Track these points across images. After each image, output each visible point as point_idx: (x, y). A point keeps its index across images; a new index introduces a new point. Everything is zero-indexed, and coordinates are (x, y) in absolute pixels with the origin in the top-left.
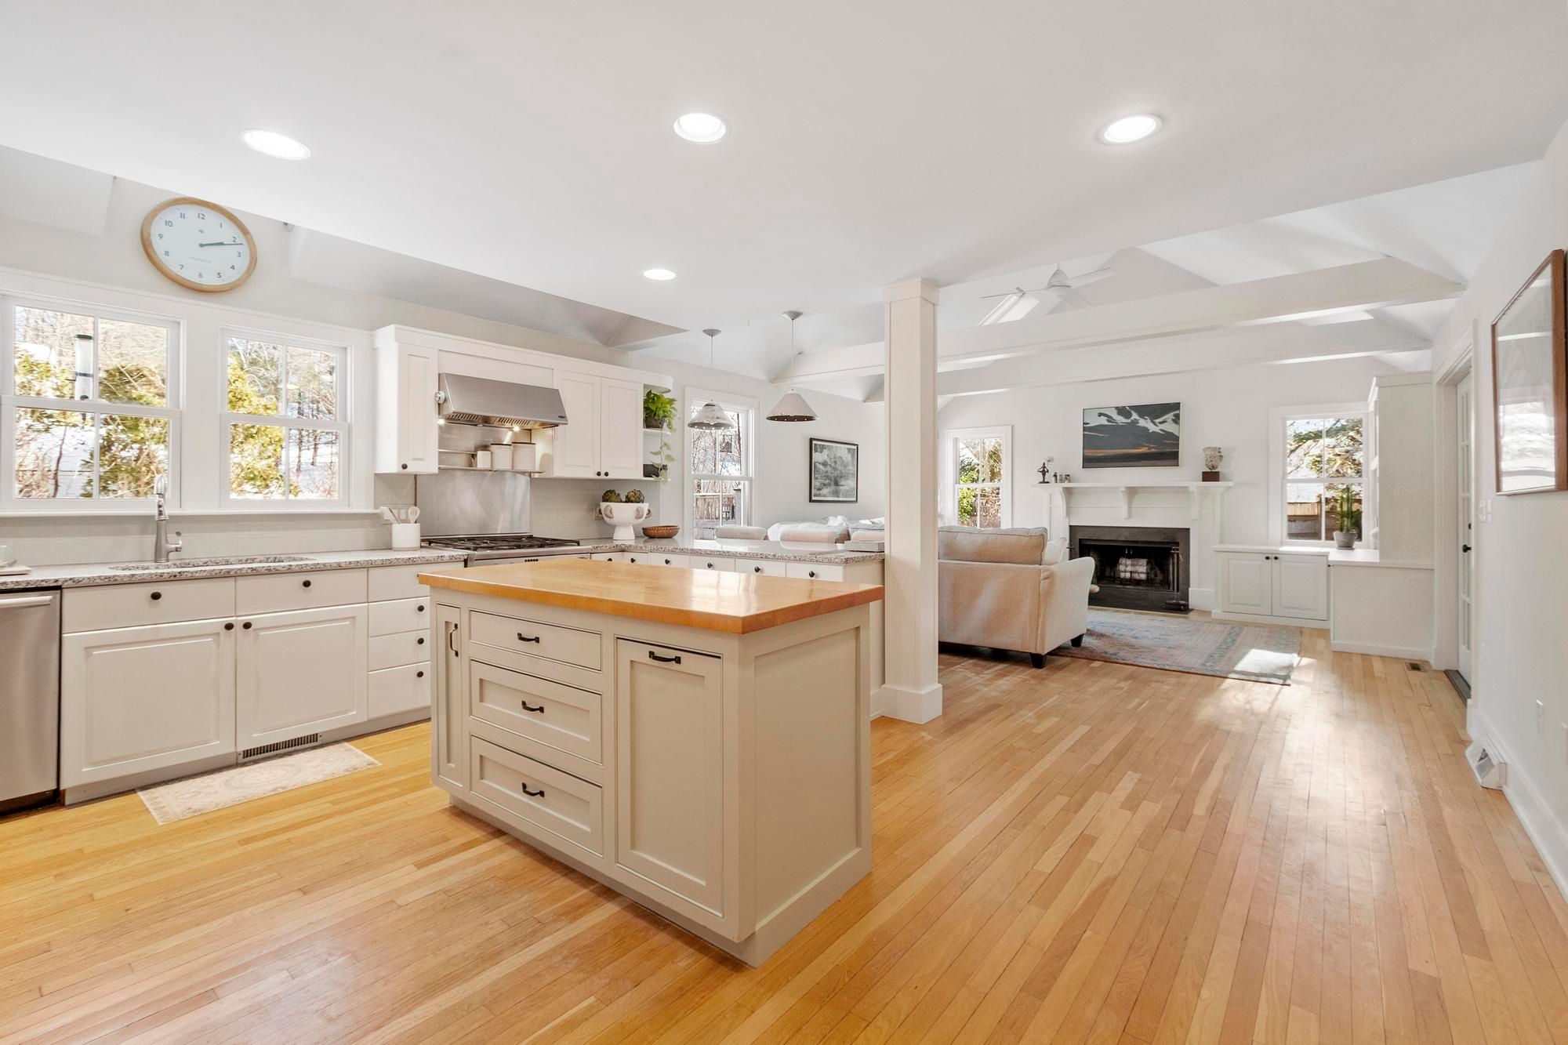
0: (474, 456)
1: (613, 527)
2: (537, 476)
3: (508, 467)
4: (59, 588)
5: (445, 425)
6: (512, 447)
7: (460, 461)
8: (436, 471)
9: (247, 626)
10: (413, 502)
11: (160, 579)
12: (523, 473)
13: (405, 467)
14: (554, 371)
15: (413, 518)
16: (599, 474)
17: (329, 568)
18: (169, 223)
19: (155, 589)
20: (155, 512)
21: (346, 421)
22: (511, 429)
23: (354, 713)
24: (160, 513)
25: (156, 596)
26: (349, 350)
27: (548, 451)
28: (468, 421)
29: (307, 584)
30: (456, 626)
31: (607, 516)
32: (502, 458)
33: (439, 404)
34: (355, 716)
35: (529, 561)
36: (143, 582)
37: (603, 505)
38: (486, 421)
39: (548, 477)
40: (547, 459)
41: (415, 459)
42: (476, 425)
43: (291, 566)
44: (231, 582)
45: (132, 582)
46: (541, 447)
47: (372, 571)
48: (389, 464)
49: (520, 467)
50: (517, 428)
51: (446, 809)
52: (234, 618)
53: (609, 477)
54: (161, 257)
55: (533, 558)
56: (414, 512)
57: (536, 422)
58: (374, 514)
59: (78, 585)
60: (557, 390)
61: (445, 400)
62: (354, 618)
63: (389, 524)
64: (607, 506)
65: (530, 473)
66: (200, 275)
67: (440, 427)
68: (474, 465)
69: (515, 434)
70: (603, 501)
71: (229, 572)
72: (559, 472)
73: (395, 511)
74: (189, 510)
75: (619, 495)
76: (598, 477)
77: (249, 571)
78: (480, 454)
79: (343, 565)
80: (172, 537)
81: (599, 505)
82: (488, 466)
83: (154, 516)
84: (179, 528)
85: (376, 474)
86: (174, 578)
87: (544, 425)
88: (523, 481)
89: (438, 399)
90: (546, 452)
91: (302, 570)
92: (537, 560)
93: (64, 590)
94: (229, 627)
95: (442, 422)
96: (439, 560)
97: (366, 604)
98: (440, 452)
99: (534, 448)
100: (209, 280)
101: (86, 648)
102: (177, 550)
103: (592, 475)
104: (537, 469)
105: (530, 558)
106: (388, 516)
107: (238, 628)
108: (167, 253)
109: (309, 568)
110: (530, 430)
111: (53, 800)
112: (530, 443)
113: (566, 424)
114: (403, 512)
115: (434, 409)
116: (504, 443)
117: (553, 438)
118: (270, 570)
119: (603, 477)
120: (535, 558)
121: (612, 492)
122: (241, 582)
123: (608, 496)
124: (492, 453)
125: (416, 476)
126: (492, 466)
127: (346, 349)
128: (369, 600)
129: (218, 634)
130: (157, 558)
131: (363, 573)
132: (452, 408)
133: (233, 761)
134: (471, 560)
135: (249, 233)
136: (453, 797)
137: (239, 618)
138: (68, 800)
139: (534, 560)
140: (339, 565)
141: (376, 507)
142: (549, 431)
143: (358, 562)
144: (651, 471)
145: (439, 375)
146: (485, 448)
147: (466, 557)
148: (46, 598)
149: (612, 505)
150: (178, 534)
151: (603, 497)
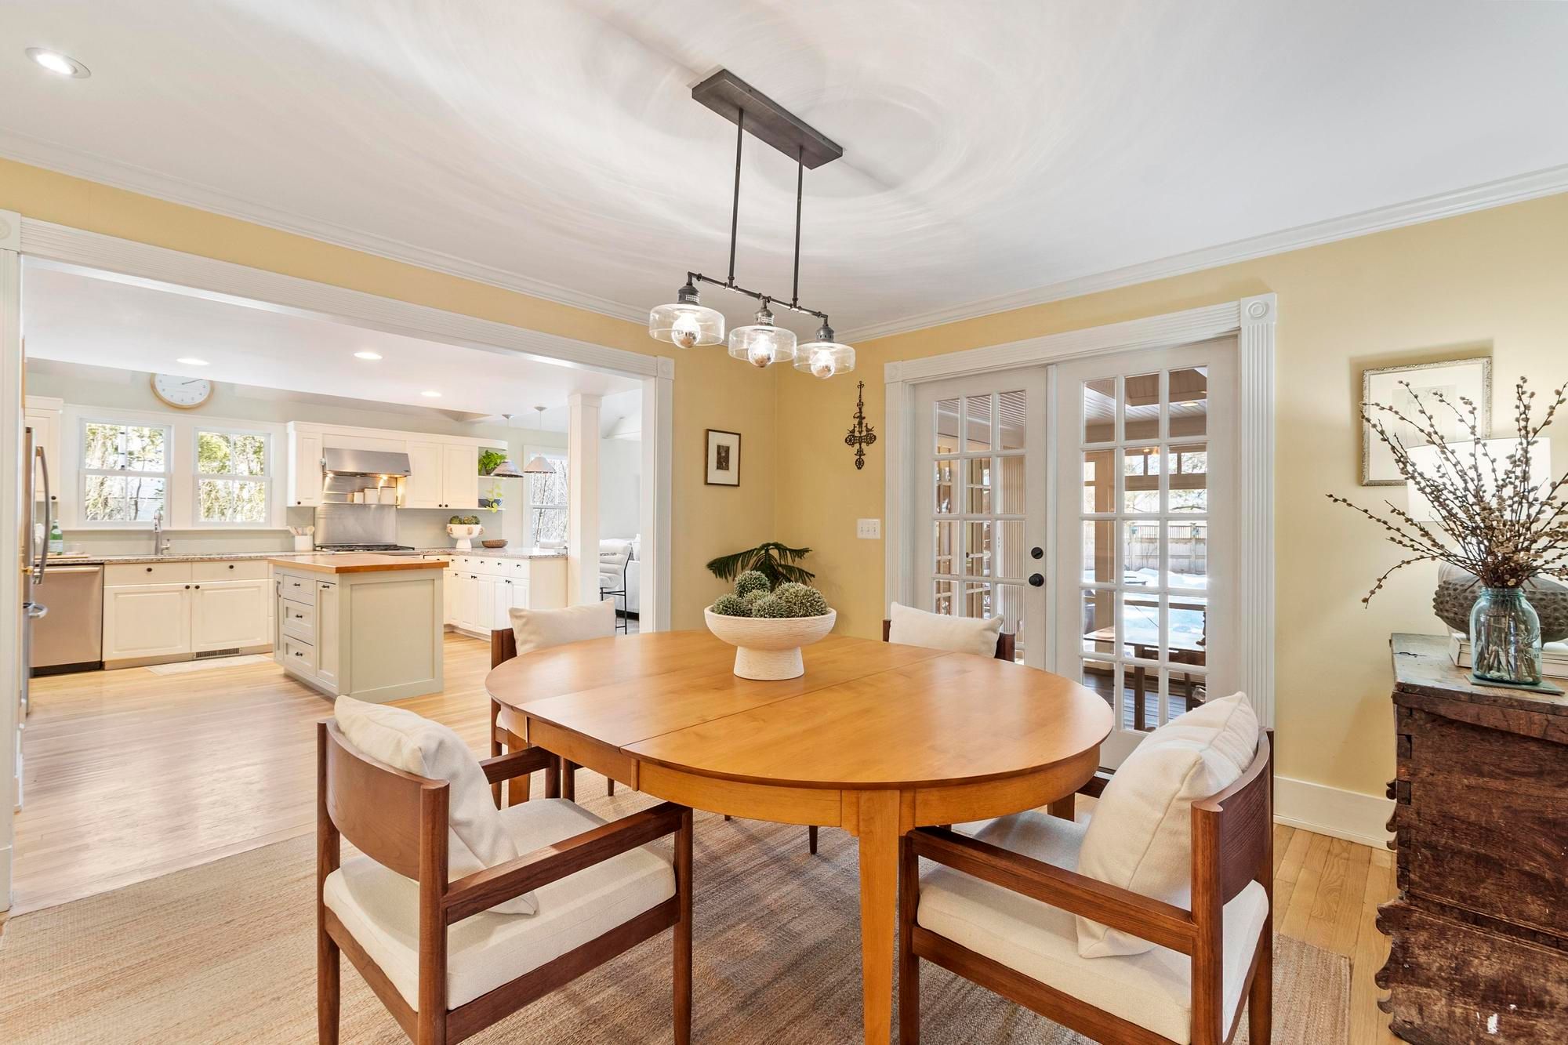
0: (352, 496)
1: (456, 540)
2: (400, 507)
3: (376, 502)
4: (102, 564)
5: (334, 478)
6: (381, 489)
7: (345, 499)
8: (326, 505)
9: (197, 587)
10: (312, 524)
11: (151, 562)
12: (388, 505)
13: (299, 503)
14: (406, 442)
15: (307, 533)
16: (441, 505)
17: (248, 558)
19: (149, 566)
20: (153, 528)
21: (270, 476)
22: (381, 478)
23: (259, 639)
24: (156, 529)
25: (149, 570)
26: (272, 435)
29: (231, 567)
31: (451, 533)
32: (372, 496)
33: (324, 466)
34: (260, 641)
36: (143, 563)
37: (449, 526)
38: (364, 475)
39: (408, 508)
40: (403, 497)
41: (306, 499)
43: (223, 557)
44: (188, 565)
45: (137, 562)
46: (401, 490)
48: (292, 503)
49: (387, 502)
50: (387, 478)
51: (281, 675)
52: (190, 583)
53: (448, 508)
54: (160, 393)
56: (307, 530)
57: (396, 473)
58: (286, 530)
59: (111, 563)
60: (407, 454)
61: (326, 464)
62: (260, 587)
63: (294, 537)
64: (452, 526)
65: (394, 506)
66: (181, 400)
67: (331, 478)
68: (352, 501)
69: (385, 481)
70: (449, 523)
71: (189, 560)
72: (410, 504)
73: (298, 529)
74: (174, 528)
75: (458, 519)
76: (441, 508)
77: (200, 559)
78: (357, 494)
79: (256, 557)
80: (164, 542)
81: (446, 526)
82: (362, 502)
83: (152, 531)
84: (168, 537)
85: (286, 507)
86: (159, 561)
87: (401, 475)
88: (390, 510)
89: (321, 463)
90: (406, 491)
91: (229, 559)
93: (105, 566)
94: (187, 587)
95: (332, 475)
97: (267, 580)
98: (330, 495)
99: (398, 489)
100: (188, 402)
101: (116, 594)
102: (167, 549)
103: (436, 506)
104: (400, 504)
106: (293, 531)
107: (192, 589)
108: (164, 390)
109: (236, 558)
110: (394, 478)
111: (99, 666)
112: (395, 486)
114: (301, 529)
115: (318, 468)
116: (376, 487)
117: (407, 483)
118: (211, 559)
119: (444, 507)
121: (456, 517)
122: (195, 565)
123: (455, 520)
124: (365, 494)
125: (315, 508)
126: (364, 502)
128: (269, 578)
129: (182, 591)
130: (156, 553)
132: (328, 468)
133: (190, 657)
136: (286, 669)
137: (193, 583)
138: (106, 667)
140: (250, 557)
141: (287, 526)
142: (404, 479)
143: (262, 556)
144: (483, 503)
145: (323, 449)
146: (361, 490)
148: (96, 568)
149: (456, 525)
150: (168, 540)
151: (450, 521)
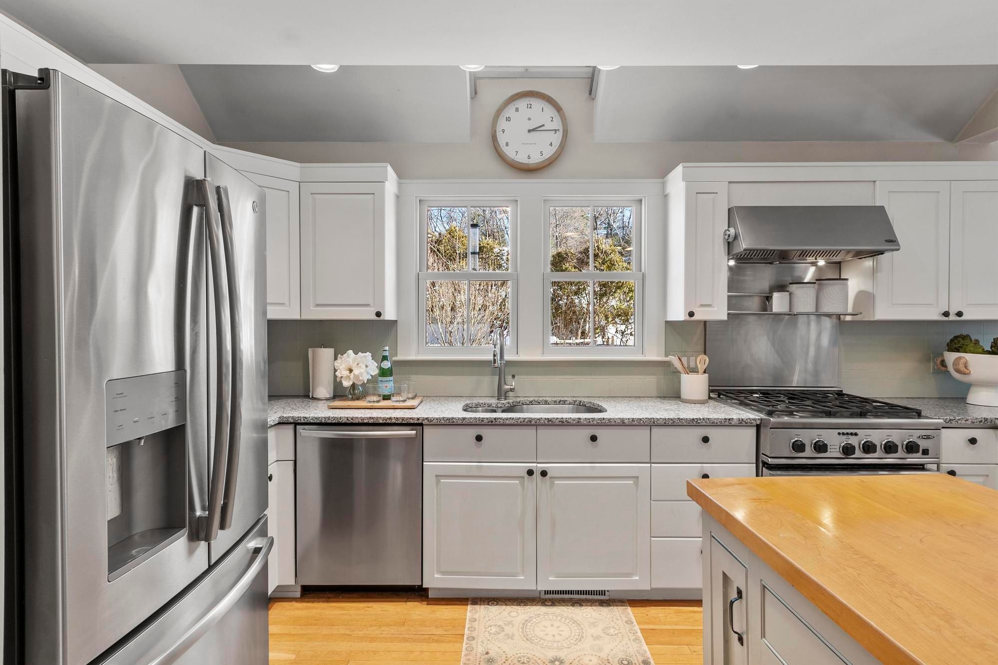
0: (769, 298)
1: (967, 387)
2: (848, 318)
3: (811, 308)
4: (421, 425)
5: (735, 265)
6: (816, 286)
7: (754, 304)
8: (725, 318)
9: (544, 473)
10: (703, 350)
11: (486, 423)
12: (829, 315)
13: (691, 314)
14: (877, 183)
15: (701, 367)
16: (946, 314)
17: (613, 423)
18: (508, 119)
19: (481, 432)
21: (641, 271)
22: (814, 264)
23: (638, 578)
24: (495, 361)
25: (479, 439)
26: (643, 202)
27: (867, 286)
28: (762, 259)
29: (594, 439)
30: (740, 593)
31: (958, 371)
32: (804, 299)
33: (729, 243)
34: (637, 583)
35: (843, 434)
37: (951, 357)
38: (784, 256)
39: (866, 319)
40: (866, 298)
41: (702, 306)
42: (771, 263)
43: (580, 419)
44: (532, 431)
46: (855, 283)
47: (655, 430)
48: (677, 313)
49: (826, 308)
50: (821, 263)
52: (535, 465)
53: (963, 318)
55: (849, 431)
56: (702, 361)
57: (848, 252)
58: (665, 362)
60: (883, 206)
61: (736, 237)
62: (637, 477)
63: (677, 373)
64: (960, 358)
65: (840, 315)
66: (529, 157)
67: (730, 269)
68: (769, 308)
69: (819, 269)
70: (948, 351)
71: (530, 421)
72: (883, 312)
73: (684, 360)
74: (523, 357)
75: (977, 342)
76: (946, 319)
77: (546, 422)
78: (776, 296)
79: (626, 421)
80: (509, 379)
81: (942, 355)
82: (785, 309)
84: (514, 372)
85: (666, 321)
86: (495, 424)
87: (860, 255)
88: (827, 323)
89: (727, 237)
90: (863, 288)
91: (590, 424)
92: (856, 434)
93: (424, 427)
94: (530, 473)
95: (732, 263)
96: (727, 423)
97: (649, 465)
98: (729, 296)
99: (846, 285)
100: (535, 160)
101: (437, 476)
103: (934, 315)
104: (850, 310)
105: (845, 431)
106: (677, 365)
107: (537, 475)
108: (507, 144)
109: (595, 423)
110: (840, 263)
112: (840, 279)
113: (898, 250)
114: (692, 359)
115: (721, 249)
116: (805, 281)
117: (874, 271)
118: (563, 422)
119: (952, 317)
120: (853, 431)
121: (966, 337)
122: (543, 432)
123: (959, 343)
124: (791, 294)
125: (705, 322)
126: (790, 310)
127: (641, 201)
128: (652, 461)
129: (524, 477)
130: (499, 396)
131: (646, 431)
132: (744, 245)
133: (537, 595)
134: (765, 426)
135: (562, 109)
137: (539, 465)
138: (429, 596)
139: (852, 434)
140: (623, 421)
141: (666, 355)
142: (868, 263)
143: (641, 419)
145: (729, 209)
146: (781, 287)
147: (758, 422)
148: (413, 432)
149: (968, 357)
150: (513, 377)
151: (948, 345)
